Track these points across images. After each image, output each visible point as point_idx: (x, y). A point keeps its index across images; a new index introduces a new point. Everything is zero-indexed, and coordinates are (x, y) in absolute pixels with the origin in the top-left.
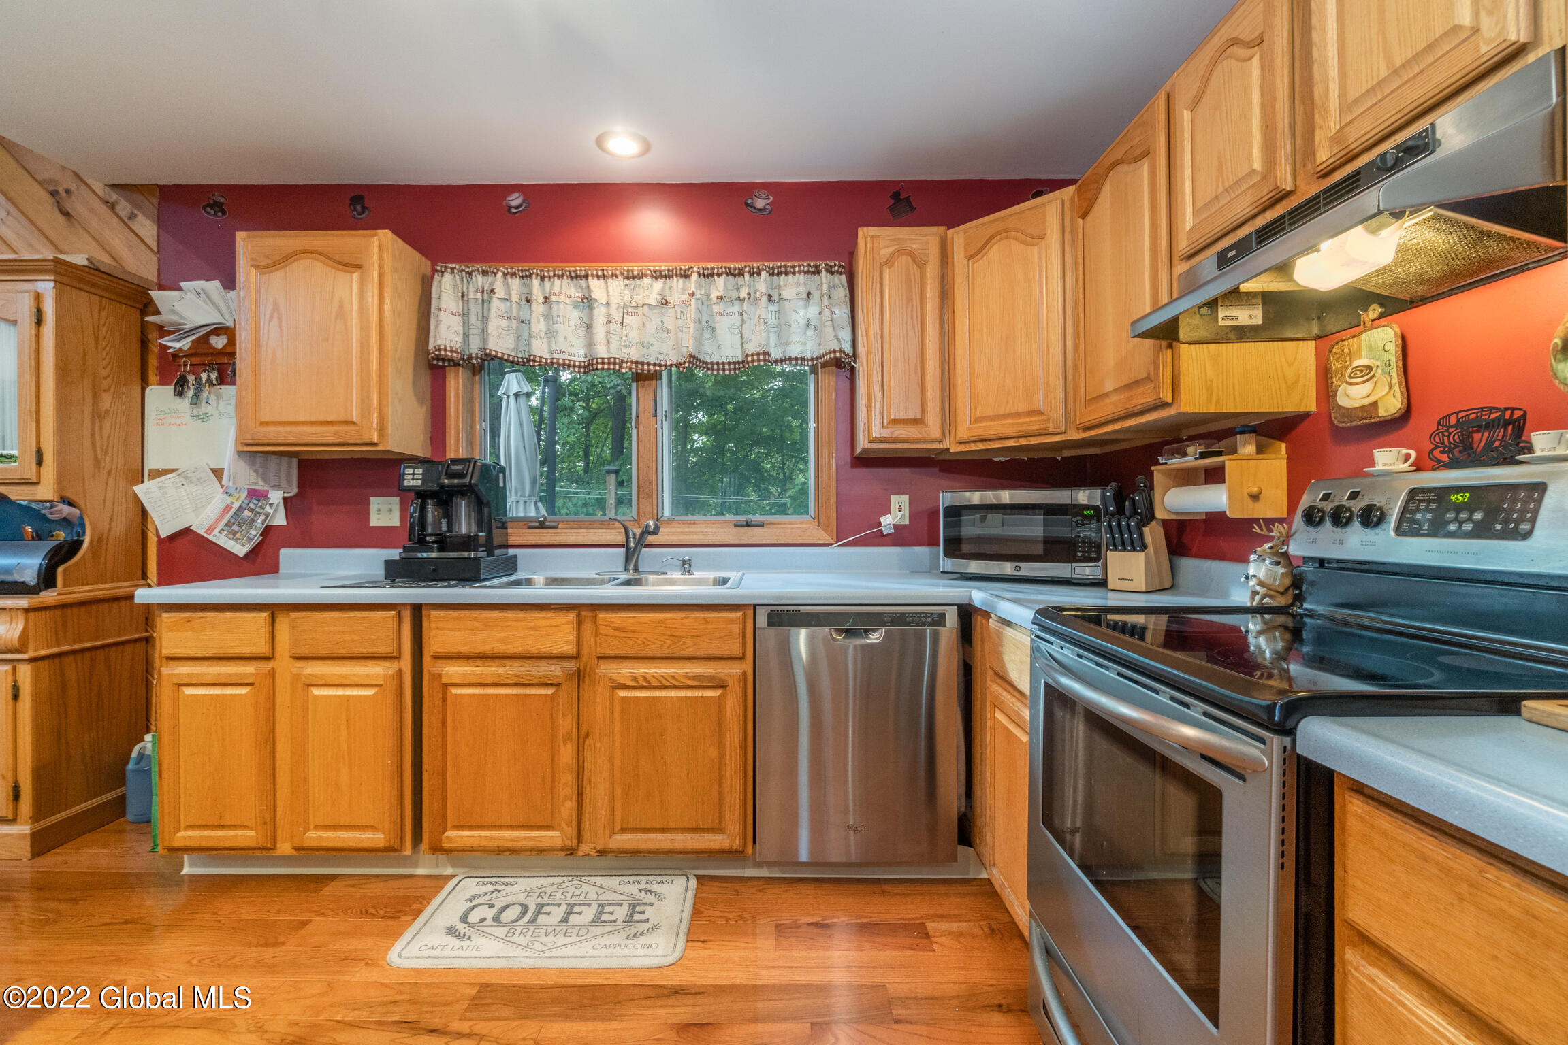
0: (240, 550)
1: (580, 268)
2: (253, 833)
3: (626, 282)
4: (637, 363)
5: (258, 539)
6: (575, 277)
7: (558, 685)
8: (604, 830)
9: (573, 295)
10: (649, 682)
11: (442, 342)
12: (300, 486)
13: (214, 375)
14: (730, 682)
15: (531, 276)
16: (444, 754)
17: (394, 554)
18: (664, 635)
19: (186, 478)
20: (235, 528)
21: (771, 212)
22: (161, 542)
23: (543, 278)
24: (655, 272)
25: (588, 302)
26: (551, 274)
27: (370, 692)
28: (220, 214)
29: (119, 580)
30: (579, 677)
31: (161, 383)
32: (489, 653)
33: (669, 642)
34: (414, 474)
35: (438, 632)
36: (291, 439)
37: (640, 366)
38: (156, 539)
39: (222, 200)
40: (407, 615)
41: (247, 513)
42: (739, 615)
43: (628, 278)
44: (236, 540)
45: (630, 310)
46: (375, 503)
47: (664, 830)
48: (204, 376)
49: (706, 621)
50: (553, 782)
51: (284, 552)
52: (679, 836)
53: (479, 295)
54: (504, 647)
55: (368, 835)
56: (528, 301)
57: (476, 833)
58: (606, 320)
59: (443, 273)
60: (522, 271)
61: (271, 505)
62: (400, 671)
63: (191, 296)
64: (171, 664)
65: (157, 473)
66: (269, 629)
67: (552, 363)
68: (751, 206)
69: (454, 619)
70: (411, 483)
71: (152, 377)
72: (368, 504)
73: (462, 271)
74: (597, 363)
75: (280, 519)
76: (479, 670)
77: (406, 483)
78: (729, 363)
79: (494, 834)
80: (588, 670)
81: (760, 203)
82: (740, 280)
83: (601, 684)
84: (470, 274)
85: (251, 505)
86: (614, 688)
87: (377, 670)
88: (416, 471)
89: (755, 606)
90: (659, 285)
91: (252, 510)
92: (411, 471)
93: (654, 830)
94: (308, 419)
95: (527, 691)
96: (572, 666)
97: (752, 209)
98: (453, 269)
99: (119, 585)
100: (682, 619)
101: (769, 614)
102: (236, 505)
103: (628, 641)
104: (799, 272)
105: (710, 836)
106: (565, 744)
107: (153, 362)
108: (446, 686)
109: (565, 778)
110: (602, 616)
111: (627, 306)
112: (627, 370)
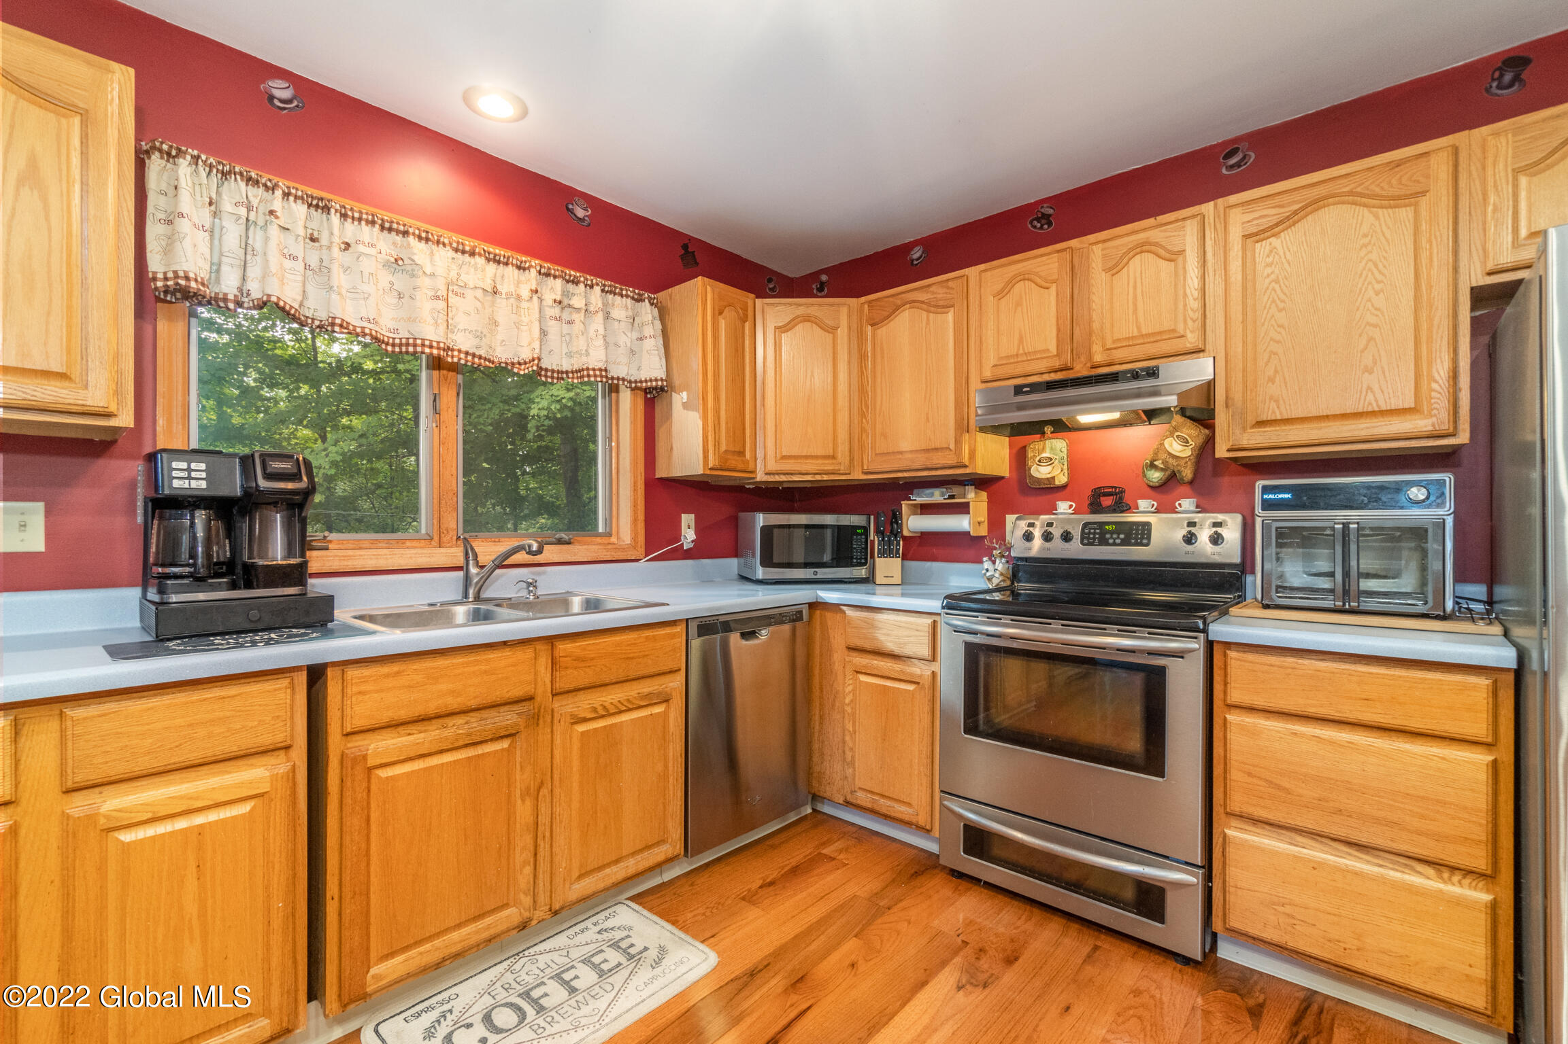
1: (398, 220)
3: (454, 254)
4: (467, 353)
6: (387, 228)
7: (514, 734)
8: (564, 885)
9: (381, 251)
10: (617, 708)
11: (187, 266)
14: (674, 694)
15: (327, 208)
16: (368, 864)
18: (620, 659)
21: (589, 225)
23: (344, 216)
24: (488, 253)
25: (401, 264)
26: (356, 215)
27: (245, 808)
30: (536, 719)
32: (433, 713)
33: (623, 665)
34: (189, 470)
35: (361, 698)
37: (470, 358)
40: (301, 679)
42: (676, 629)
43: (456, 250)
45: (455, 288)
47: (617, 861)
49: (654, 638)
50: (509, 851)
52: (631, 861)
53: (241, 211)
55: (237, 1033)
56: (314, 240)
58: (431, 293)
60: (312, 197)
62: (292, 769)
66: (10, 749)
67: (363, 332)
68: (573, 212)
69: (387, 676)
70: (187, 484)
73: (211, 166)
74: (423, 345)
76: (418, 738)
77: (176, 484)
78: (553, 371)
80: (542, 710)
81: (580, 213)
82: (575, 288)
83: (562, 723)
84: (225, 174)
86: (573, 723)
87: (257, 774)
88: (193, 466)
89: (687, 620)
90: (492, 267)
92: (184, 465)
93: (609, 865)
95: (480, 750)
96: (525, 707)
97: (574, 217)
98: (193, 158)
100: (635, 639)
101: (698, 625)
103: (587, 670)
104: (627, 296)
105: (656, 850)
106: (523, 801)
108: (370, 769)
109: (523, 841)
110: (563, 647)
111: (453, 284)
112: (455, 360)
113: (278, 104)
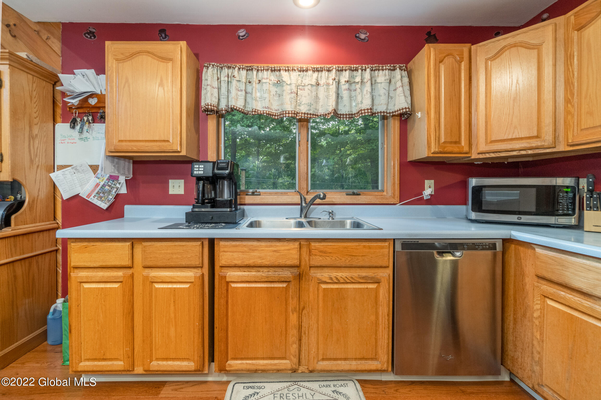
0: (104, 206)
1: (276, 66)
2: (121, 363)
3: (299, 73)
4: (305, 114)
5: (113, 200)
6: (273, 70)
7: (289, 282)
8: (314, 360)
9: (272, 80)
10: (338, 280)
11: (208, 101)
12: (133, 174)
13: (90, 118)
14: (383, 280)
15: (252, 69)
16: (227, 320)
17: (189, 208)
18: (347, 255)
19: (76, 169)
20: (101, 195)
21: (368, 41)
22: (63, 201)
23: (258, 70)
24: (314, 68)
25: (279, 83)
26: (262, 69)
27: (187, 286)
28: (93, 38)
29: (43, 221)
30: (300, 277)
31: (63, 122)
32: (252, 264)
33: (349, 259)
34: (199, 168)
35: (224, 253)
36: (135, 149)
37: (306, 115)
38: (60, 200)
39: (94, 30)
40: (206, 244)
41: (107, 188)
42: (387, 244)
43: (300, 71)
44: (102, 201)
45: (301, 87)
46: (173, 183)
47: (345, 359)
48: (85, 118)
50: (286, 334)
51: (126, 207)
52: (354, 363)
53: (226, 78)
54: (260, 261)
55: (185, 363)
56: (250, 82)
57: (244, 362)
58: (289, 92)
59: (208, 67)
60: (248, 67)
61: (119, 183)
62: (203, 275)
63: (79, 77)
64: (76, 271)
65: (62, 167)
66: (131, 252)
67: (264, 113)
68: (358, 37)
69: (234, 246)
70: (197, 173)
71: (59, 118)
72: (168, 183)
73: (218, 66)
74: (286, 113)
75: (124, 190)
76: (246, 273)
77: (195, 172)
78: (349, 115)
79: (254, 362)
80: (304, 273)
81: (363, 36)
82: (355, 73)
83: (313, 282)
84: (222, 68)
85: (109, 184)
86: (319, 283)
87: (190, 274)
88: (200, 166)
89: (394, 240)
90: (316, 74)
91: (110, 186)
92: (197, 166)
93: (341, 359)
94: (144, 139)
95: (272, 285)
96: (295, 271)
97: (359, 39)
98: (213, 65)
99: (43, 224)
100: (356, 246)
101: (402, 243)
102: (102, 183)
103: (327, 258)
104: (386, 69)
105: (370, 362)
106: (293, 314)
107: (59, 111)
108: (228, 283)
109: (293, 332)
110: (314, 245)
111: (299, 86)
112: (300, 117)
113: (241, 38)
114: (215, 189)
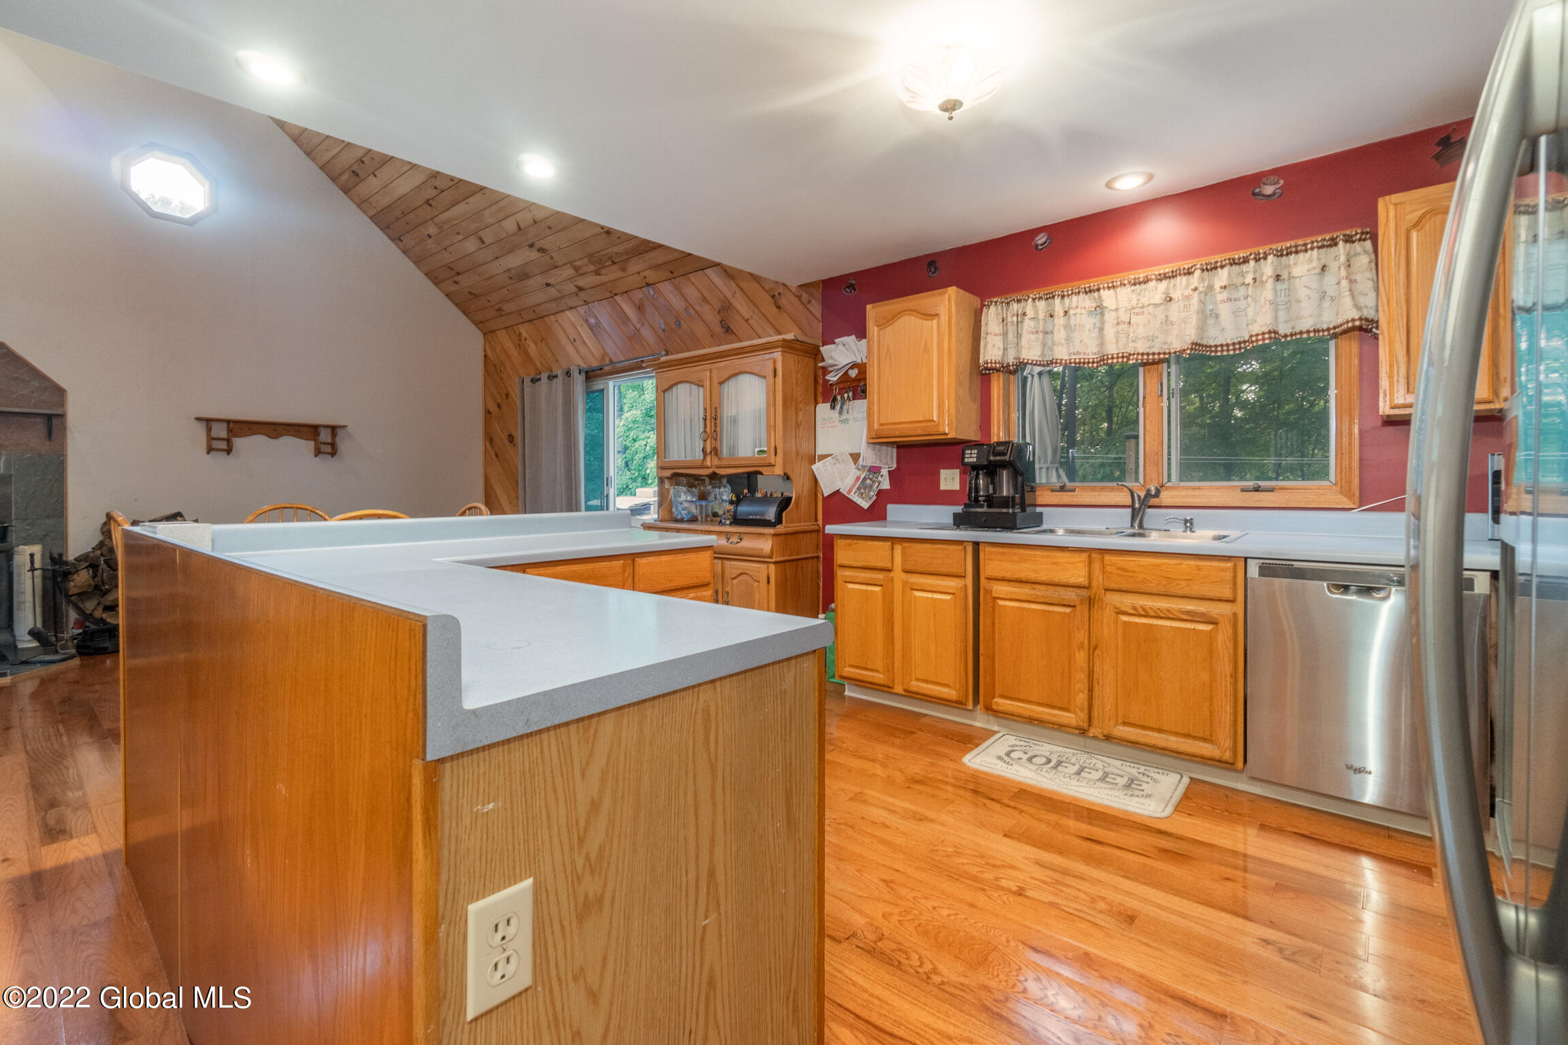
0: (865, 505)
1: (1093, 283)
2: (882, 676)
3: (1133, 288)
4: (1143, 354)
5: (875, 498)
6: (1089, 291)
7: (1074, 606)
8: (1109, 722)
9: (1087, 307)
10: (1147, 612)
11: (988, 358)
12: (897, 463)
13: (851, 394)
14: (1221, 620)
15: (1053, 297)
16: (994, 646)
17: (959, 509)
18: (1161, 576)
19: (837, 459)
20: (862, 491)
21: (1280, 196)
22: (824, 499)
23: (1063, 297)
24: (1160, 275)
25: (1100, 309)
26: (1070, 292)
27: (948, 597)
28: (853, 291)
29: (806, 521)
30: (1091, 602)
31: (823, 402)
32: (1024, 579)
33: (1165, 582)
34: (971, 454)
35: (990, 562)
36: (897, 433)
37: (1145, 357)
38: (821, 497)
39: (854, 282)
40: (970, 548)
41: (868, 481)
42: (1230, 565)
43: (1135, 284)
44: (863, 498)
45: (1136, 311)
46: (944, 473)
47: (1160, 731)
48: (846, 395)
49: (1199, 568)
50: (1070, 677)
51: (890, 507)
52: (1174, 738)
53: (1015, 318)
54: (1034, 576)
55: (946, 690)
56: (1051, 316)
57: (1015, 703)
58: (1115, 322)
59: (989, 306)
60: (1047, 294)
61: (882, 476)
62: (966, 586)
63: (840, 347)
64: (843, 569)
65: (823, 457)
66: (891, 553)
67: (1071, 363)
68: (1259, 194)
69: (1001, 553)
70: (971, 460)
71: (820, 399)
72: (939, 474)
73: (1003, 302)
74: (1108, 358)
75: (886, 485)
76: (1017, 590)
77: (966, 460)
78: (1234, 344)
79: (1028, 706)
80: (1097, 598)
81: (1269, 190)
82: (1244, 267)
83: (1107, 609)
84: (1008, 303)
85: (871, 476)
86: (1117, 613)
87: (951, 583)
88: (973, 452)
89: (1246, 559)
90: (1164, 283)
91: (871, 479)
92: (969, 452)
93: (1152, 729)
94: (907, 420)
95: (1051, 608)
96: (1084, 593)
97: (1261, 197)
98: (996, 302)
99: (807, 524)
100: (1176, 564)
101: (1260, 567)
102: (863, 476)
103: (1130, 579)
104: (1312, 249)
106: (1079, 651)
107: (820, 389)
108: (995, 599)
109: (1080, 678)
110: (1108, 558)
111: (1134, 308)
112: (1134, 361)
113: (1040, 247)
114: (993, 483)
